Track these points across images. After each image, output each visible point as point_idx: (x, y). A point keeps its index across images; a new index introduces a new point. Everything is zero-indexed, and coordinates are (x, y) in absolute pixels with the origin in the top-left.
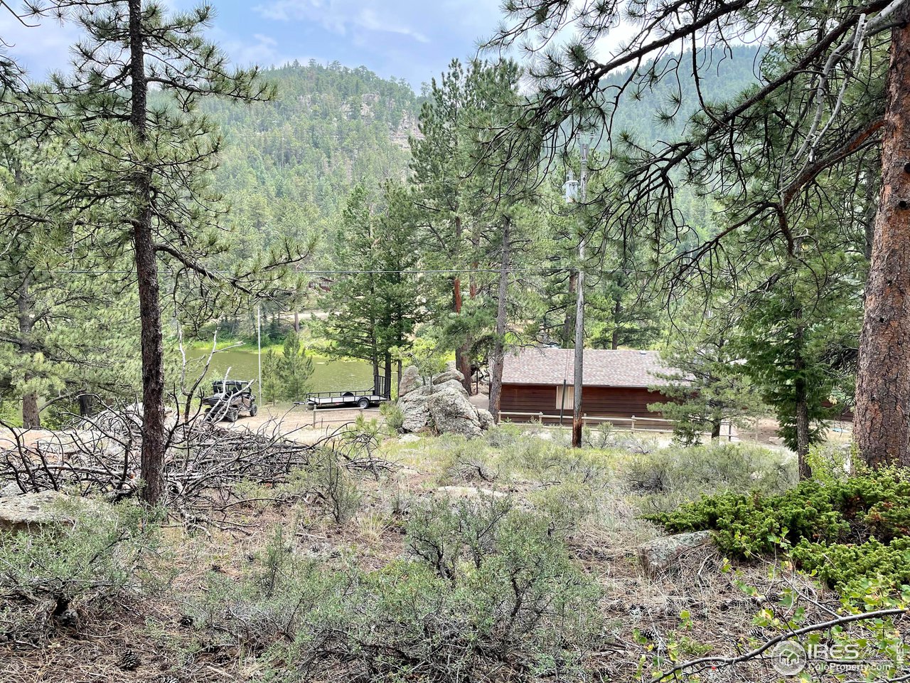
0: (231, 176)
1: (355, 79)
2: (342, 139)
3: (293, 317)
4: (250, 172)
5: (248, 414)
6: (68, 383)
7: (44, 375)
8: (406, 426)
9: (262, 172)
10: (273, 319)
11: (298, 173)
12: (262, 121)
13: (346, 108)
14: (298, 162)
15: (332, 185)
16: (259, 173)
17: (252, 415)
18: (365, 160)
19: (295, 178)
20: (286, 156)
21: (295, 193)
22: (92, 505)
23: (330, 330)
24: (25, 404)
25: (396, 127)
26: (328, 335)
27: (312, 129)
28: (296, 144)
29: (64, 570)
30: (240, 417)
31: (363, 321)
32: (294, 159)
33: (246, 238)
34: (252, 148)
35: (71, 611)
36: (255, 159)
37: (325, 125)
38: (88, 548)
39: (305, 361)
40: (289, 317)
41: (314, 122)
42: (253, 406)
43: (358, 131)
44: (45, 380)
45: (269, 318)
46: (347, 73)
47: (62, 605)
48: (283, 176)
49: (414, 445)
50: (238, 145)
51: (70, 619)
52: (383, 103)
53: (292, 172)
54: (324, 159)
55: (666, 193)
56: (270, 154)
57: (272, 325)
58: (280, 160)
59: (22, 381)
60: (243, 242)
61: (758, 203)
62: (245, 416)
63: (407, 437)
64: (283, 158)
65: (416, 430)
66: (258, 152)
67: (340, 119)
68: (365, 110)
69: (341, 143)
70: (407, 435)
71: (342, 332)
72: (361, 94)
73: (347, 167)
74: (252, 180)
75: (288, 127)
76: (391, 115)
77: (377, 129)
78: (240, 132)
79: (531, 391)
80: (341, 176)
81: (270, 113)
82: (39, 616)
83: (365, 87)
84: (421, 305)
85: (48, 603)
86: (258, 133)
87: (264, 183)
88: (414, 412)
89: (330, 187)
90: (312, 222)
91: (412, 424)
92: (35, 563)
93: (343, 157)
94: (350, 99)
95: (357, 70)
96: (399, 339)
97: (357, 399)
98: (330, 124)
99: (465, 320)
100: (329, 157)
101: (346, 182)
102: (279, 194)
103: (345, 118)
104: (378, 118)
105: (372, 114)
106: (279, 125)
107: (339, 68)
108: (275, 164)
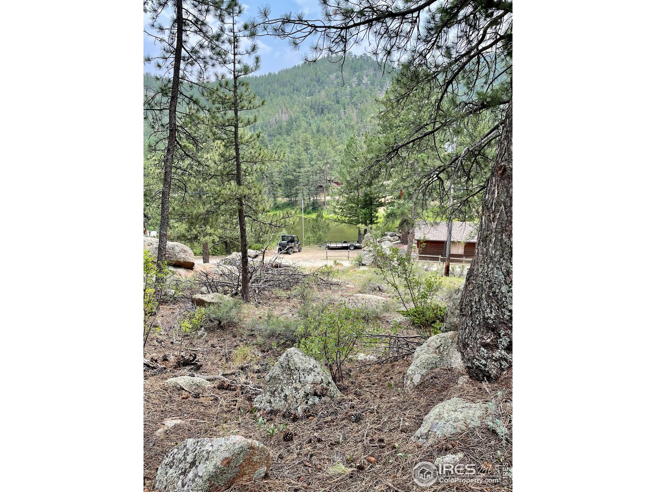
0: (294, 123)
1: (360, 62)
2: (352, 98)
3: (323, 198)
4: (304, 120)
5: (298, 251)
6: (220, 237)
7: (210, 235)
8: (363, 262)
9: (309, 120)
10: (314, 200)
11: (328, 119)
12: (310, 91)
13: (355, 79)
14: (328, 113)
15: (346, 125)
16: (308, 120)
17: (299, 251)
18: (364, 109)
19: (327, 122)
20: (322, 109)
21: (327, 130)
22: (227, 297)
23: (337, 210)
24: (203, 246)
25: (382, 89)
26: (335, 212)
27: (336, 93)
28: (328, 102)
29: (220, 315)
30: (294, 252)
31: (354, 205)
32: (326, 111)
33: (300, 158)
34: (305, 106)
35: (222, 324)
36: (306, 113)
37: (343, 91)
38: (225, 310)
39: (326, 224)
40: (322, 198)
41: (337, 89)
42: (300, 247)
43: (361, 92)
44: (211, 237)
45: (312, 199)
46: (356, 58)
47: (220, 323)
48: (320, 121)
49: (364, 272)
50: (298, 105)
51: (222, 326)
52: (375, 75)
53: (325, 118)
54: (342, 110)
55: (441, 183)
56: (314, 109)
57: (313, 203)
58: (319, 112)
59: (202, 238)
60: (299, 160)
61: (481, 186)
62: (296, 252)
63: (362, 268)
64: (320, 110)
65: (368, 264)
66: (308, 108)
67: (351, 86)
68: (365, 80)
69: (351, 100)
70: (363, 267)
71: (342, 211)
72: (363, 70)
73: (354, 115)
74: (304, 124)
75: (323, 93)
76: (380, 82)
77: (371, 90)
78: (299, 97)
79: (436, 244)
80: (350, 120)
81: (314, 85)
82: (215, 325)
83: (366, 66)
84: (382, 198)
85: (216, 322)
86: (308, 98)
87: (310, 125)
88: (367, 256)
89: (344, 126)
90: (334, 147)
91: (366, 262)
92: (214, 313)
93: (352, 109)
94: (357, 74)
95: (361, 56)
96: (371, 215)
97: (349, 245)
98: (345, 89)
99: (395, 211)
100: (345, 109)
101: (353, 123)
102: (318, 131)
103: (354, 85)
104: (372, 84)
105: (369, 82)
106: (319, 92)
107: (351, 56)
108: (316, 114)
